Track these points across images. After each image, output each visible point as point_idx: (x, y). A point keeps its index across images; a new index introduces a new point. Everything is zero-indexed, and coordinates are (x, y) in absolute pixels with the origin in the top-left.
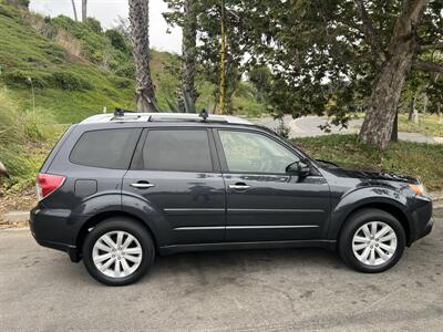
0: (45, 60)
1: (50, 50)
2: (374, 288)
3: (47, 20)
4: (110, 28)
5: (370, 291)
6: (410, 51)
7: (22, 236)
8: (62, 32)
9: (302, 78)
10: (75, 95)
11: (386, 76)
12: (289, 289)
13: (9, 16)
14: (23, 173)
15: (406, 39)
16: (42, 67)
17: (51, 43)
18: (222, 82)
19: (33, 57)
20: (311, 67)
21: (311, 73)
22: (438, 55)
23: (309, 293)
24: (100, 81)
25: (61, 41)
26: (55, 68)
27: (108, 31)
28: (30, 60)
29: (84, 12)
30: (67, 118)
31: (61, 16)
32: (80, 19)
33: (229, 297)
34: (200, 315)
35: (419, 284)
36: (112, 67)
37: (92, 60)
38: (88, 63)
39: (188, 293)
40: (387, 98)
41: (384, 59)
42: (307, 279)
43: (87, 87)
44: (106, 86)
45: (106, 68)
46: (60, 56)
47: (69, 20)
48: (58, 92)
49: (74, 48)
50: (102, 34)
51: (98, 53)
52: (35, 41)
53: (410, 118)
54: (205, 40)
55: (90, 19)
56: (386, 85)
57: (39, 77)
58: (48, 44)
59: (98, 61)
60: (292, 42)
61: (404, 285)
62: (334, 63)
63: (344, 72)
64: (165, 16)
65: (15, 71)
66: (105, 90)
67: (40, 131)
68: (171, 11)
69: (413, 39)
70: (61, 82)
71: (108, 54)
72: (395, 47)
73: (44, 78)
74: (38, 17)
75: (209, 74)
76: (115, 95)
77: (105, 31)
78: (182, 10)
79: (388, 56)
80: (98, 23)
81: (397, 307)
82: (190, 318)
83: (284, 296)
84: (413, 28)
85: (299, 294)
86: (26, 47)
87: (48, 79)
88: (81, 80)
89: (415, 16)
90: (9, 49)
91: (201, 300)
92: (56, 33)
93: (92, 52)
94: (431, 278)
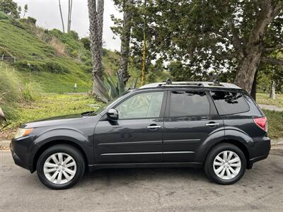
0: (43, 55)
1: (46, 49)
2: (214, 192)
3: (46, 32)
4: (83, 37)
5: (212, 194)
6: (259, 52)
7: (6, 154)
8: (54, 39)
9: (195, 67)
10: (58, 76)
11: (244, 67)
12: (161, 190)
13: (23, 29)
14: (15, 119)
15: (256, 44)
16: (40, 59)
17: (47, 45)
18: (143, 68)
19: (35, 53)
20: (201, 61)
21: (201, 65)
22: (280, 55)
23: (172, 193)
24: (75, 68)
25: (53, 44)
26: (48, 60)
27: (82, 39)
28: (34, 55)
29: (69, 27)
30: (52, 89)
31: (55, 30)
32: (66, 32)
33: (121, 193)
34: (100, 202)
35: (245, 191)
36: (84, 60)
37: (71, 56)
38: (68, 57)
39: (97, 190)
40: (245, 80)
41: (243, 56)
42: (174, 186)
43: (67, 72)
44: (78, 72)
45: (79, 61)
46: (52, 53)
47: (59, 32)
48: (48, 74)
49: (61, 48)
50: (78, 41)
51: (75, 51)
52: (38, 43)
53: (271, 97)
54: (135, 43)
55: (72, 32)
56: (244, 72)
57: (38, 65)
58: (45, 45)
59: (75, 56)
60: (181, 43)
61: (235, 192)
62: (216, 59)
63: (223, 64)
64: (112, 29)
65: (23, 61)
66: (78, 73)
67: (32, 95)
68: (116, 26)
69: (261, 44)
70: (51, 68)
71: (81, 52)
72: (250, 48)
73: (40, 65)
74: (41, 30)
75: (135, 63)
76: (83, 77)
77: (80, 38)
78: (122, 26)
79: (246, 55)
80: (77, 34)
81: (226, 203)
82: (94, 203)
83: (156, 194)
84: (260, 37)
85: (166, 193)
86: (32, 47)
87: (43, 66)
88: (63, 68)
89: (261, 30)
90: (21, 48)
91: (103, 194)
92: (51, 39)
93: (72, 51)
94: (254, 189)
